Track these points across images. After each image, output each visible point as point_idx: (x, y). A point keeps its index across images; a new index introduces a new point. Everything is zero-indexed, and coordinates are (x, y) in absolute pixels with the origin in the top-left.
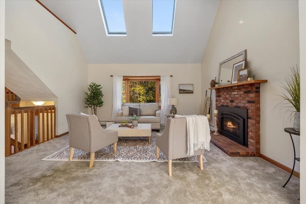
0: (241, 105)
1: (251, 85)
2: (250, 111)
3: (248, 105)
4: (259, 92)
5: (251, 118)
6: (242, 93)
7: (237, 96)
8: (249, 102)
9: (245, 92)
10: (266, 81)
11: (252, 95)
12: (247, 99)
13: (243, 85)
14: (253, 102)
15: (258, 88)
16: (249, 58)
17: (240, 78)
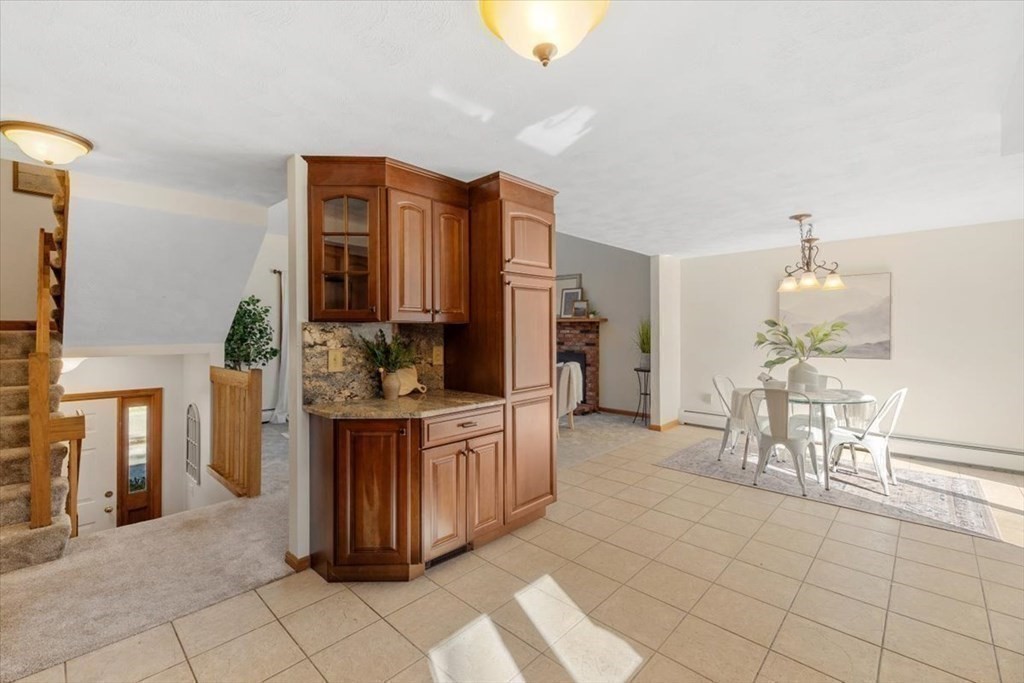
0: (577, 348)
1: (592, 323)
2: (588, 356)
3: (585, 348)
4: (598, 332)
5: (589, 365)
6: (578, 332)
7: (569, 336)
8: (587, 344)
9: (582, 332)
10: (606, 320)
11: (591, 336)
12: (585, 340)
13: (580, 323)
14: (594, 345)
15: (598, 327)
16: (584, 285)
17: (578, 312)
